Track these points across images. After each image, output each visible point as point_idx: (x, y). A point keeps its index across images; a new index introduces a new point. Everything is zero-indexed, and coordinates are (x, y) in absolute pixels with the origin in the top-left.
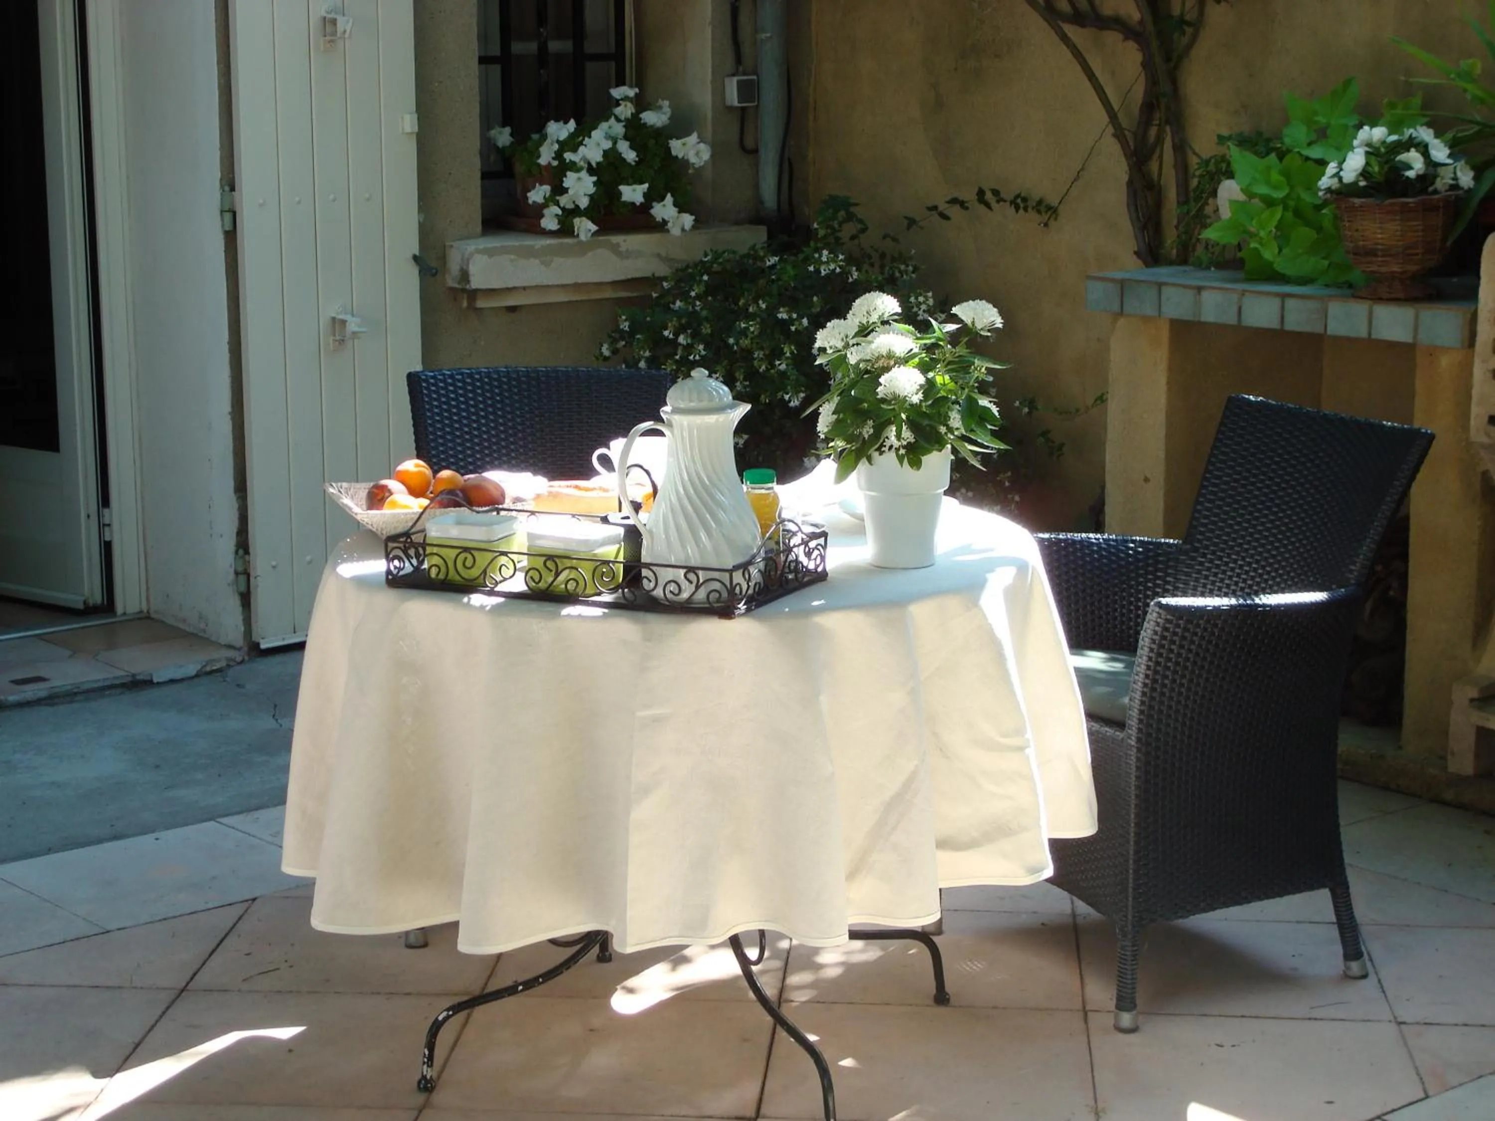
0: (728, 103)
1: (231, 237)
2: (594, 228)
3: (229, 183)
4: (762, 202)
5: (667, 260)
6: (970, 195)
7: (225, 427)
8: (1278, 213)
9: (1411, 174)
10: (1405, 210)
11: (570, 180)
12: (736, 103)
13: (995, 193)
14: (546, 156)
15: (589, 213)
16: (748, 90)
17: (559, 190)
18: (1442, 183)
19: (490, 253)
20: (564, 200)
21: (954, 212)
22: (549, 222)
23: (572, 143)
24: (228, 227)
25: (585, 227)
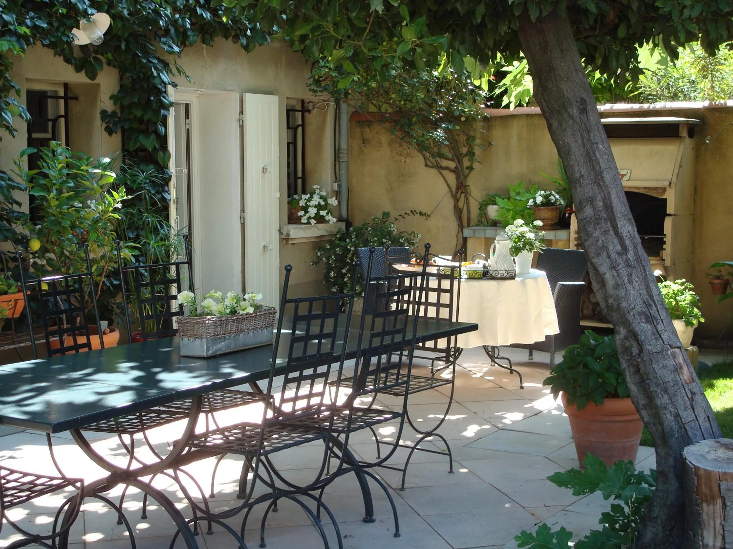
0: (334, 189)
1: (243, 225)
2: (315, 222)
3: (243, 210)
4: (342, 216)
5: (327, 231)
6: (409, 212)
7: (239, 275)
8: (512, 212)
9: (552, 201)
10: (552, 209)
11: (310, 209)
12: (337, 190)
13: (415, 211)
14: (302, 203)
15: (314, 218)
16: (339, 186)
17: (306, 212)
18: (558, 203)
19: (294, 228)
20: (307, 215)
21: (406, 216)
22: (304, 220)
23: (309, 200)
24: (242, 222)
25: (313, 221)
